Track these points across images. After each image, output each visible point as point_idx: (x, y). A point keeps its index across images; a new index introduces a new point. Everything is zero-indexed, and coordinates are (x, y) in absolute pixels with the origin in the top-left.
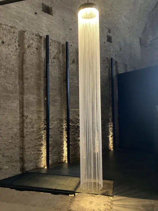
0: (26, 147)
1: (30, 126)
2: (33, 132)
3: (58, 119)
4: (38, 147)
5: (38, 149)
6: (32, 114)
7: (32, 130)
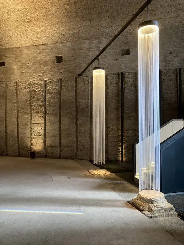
0: (109, 146)
1: (111, 133)
2: (114, 137)
3: (133, 129)
4: (117, 147)
5: (118, 148)
6: (113, 125)
7: (112, 135)
